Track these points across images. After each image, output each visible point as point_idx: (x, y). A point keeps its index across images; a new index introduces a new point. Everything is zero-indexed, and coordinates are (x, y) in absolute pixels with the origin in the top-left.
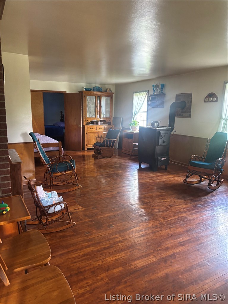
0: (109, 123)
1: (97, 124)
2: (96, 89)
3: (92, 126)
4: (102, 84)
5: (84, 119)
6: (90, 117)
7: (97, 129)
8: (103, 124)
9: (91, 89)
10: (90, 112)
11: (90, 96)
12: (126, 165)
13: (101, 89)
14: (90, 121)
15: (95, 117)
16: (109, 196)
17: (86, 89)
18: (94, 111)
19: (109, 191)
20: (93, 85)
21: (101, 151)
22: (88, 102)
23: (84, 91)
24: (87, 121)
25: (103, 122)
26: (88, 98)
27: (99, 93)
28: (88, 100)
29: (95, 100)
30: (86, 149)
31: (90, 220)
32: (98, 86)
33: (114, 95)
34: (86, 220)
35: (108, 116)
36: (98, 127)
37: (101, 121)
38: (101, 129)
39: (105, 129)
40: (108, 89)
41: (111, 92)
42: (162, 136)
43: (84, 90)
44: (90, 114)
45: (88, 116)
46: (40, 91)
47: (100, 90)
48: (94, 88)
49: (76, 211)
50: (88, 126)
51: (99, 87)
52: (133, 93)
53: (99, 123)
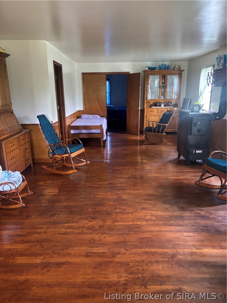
0: (175, 106)
1: (160, 106)
2: (162, 68)
3: (153, 108)
4: (171, 61)
5: (145, 101)
6: (152, 98)
7: (159, 112)
9: (155, 68)
11: (153, 76)
13: (168, 66)
14: (152, 103)
15: (159, 99)
17: (149, 68)
20: (160, 63)
26: (151, 78)
28: (151, 80)
29: (159, 79)
32: (165, 63)
34: (43, 204)
36: (160, 110)
40: (176, 67)
41: (180, 69)
43: (147, 69)
44: (153, 96)
45: (149, 97)
46: (103, 73)
47: (166, 68)
48: (160, 66)
49: (49, 194)
50: (150, 109)
51: (166, 65)
52: (201, 69)
53: (163, 106)
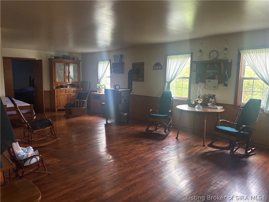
0: (78, 87)
1: (66, 87)
2: (64, 57)
3: (62, 89)
4: (69, 53)
5: (54, 84)
6: (60, 81)
7: (67, 92)
8: (72, 87)
9: (60, 57)
10: (59, 77)
11: (59, 63)
12: (95, 122)
13: (69, 57)
14: (59, 85)
15: (65, 81)
16: (81, 148)
17: (55, 57)
18: (63, 76)
19: (81, 144)
20: (62, 54)
21: (72, 111)
22: (58, 69)
23: (53, 59)
24: (57, 85)
25: (72, 85)
27: (67, 61)
28: (57, 66)
29: (63, 66)
30: (56, 111)
31: (65, 168)
32: (66, 54)
33: (81, 62)
34: (62, 169)
35: (76, 80)
36: (67, 90)
37: (70, 85)
38: (70, 92)
39: (74, 92)
40: (75, 58)
41: (78, 60)
42: (123, 96)
43: (53, 57)
44: (60, 79)
45: (57, 80)
46: (9, 58)
48: (63, 56)
49: (52, 163)
50: (58, 90)
51: (67, 56)
52: (98, 61)
53: (68, 87)
